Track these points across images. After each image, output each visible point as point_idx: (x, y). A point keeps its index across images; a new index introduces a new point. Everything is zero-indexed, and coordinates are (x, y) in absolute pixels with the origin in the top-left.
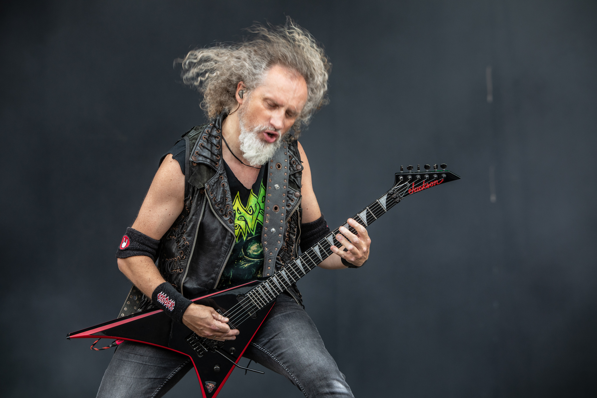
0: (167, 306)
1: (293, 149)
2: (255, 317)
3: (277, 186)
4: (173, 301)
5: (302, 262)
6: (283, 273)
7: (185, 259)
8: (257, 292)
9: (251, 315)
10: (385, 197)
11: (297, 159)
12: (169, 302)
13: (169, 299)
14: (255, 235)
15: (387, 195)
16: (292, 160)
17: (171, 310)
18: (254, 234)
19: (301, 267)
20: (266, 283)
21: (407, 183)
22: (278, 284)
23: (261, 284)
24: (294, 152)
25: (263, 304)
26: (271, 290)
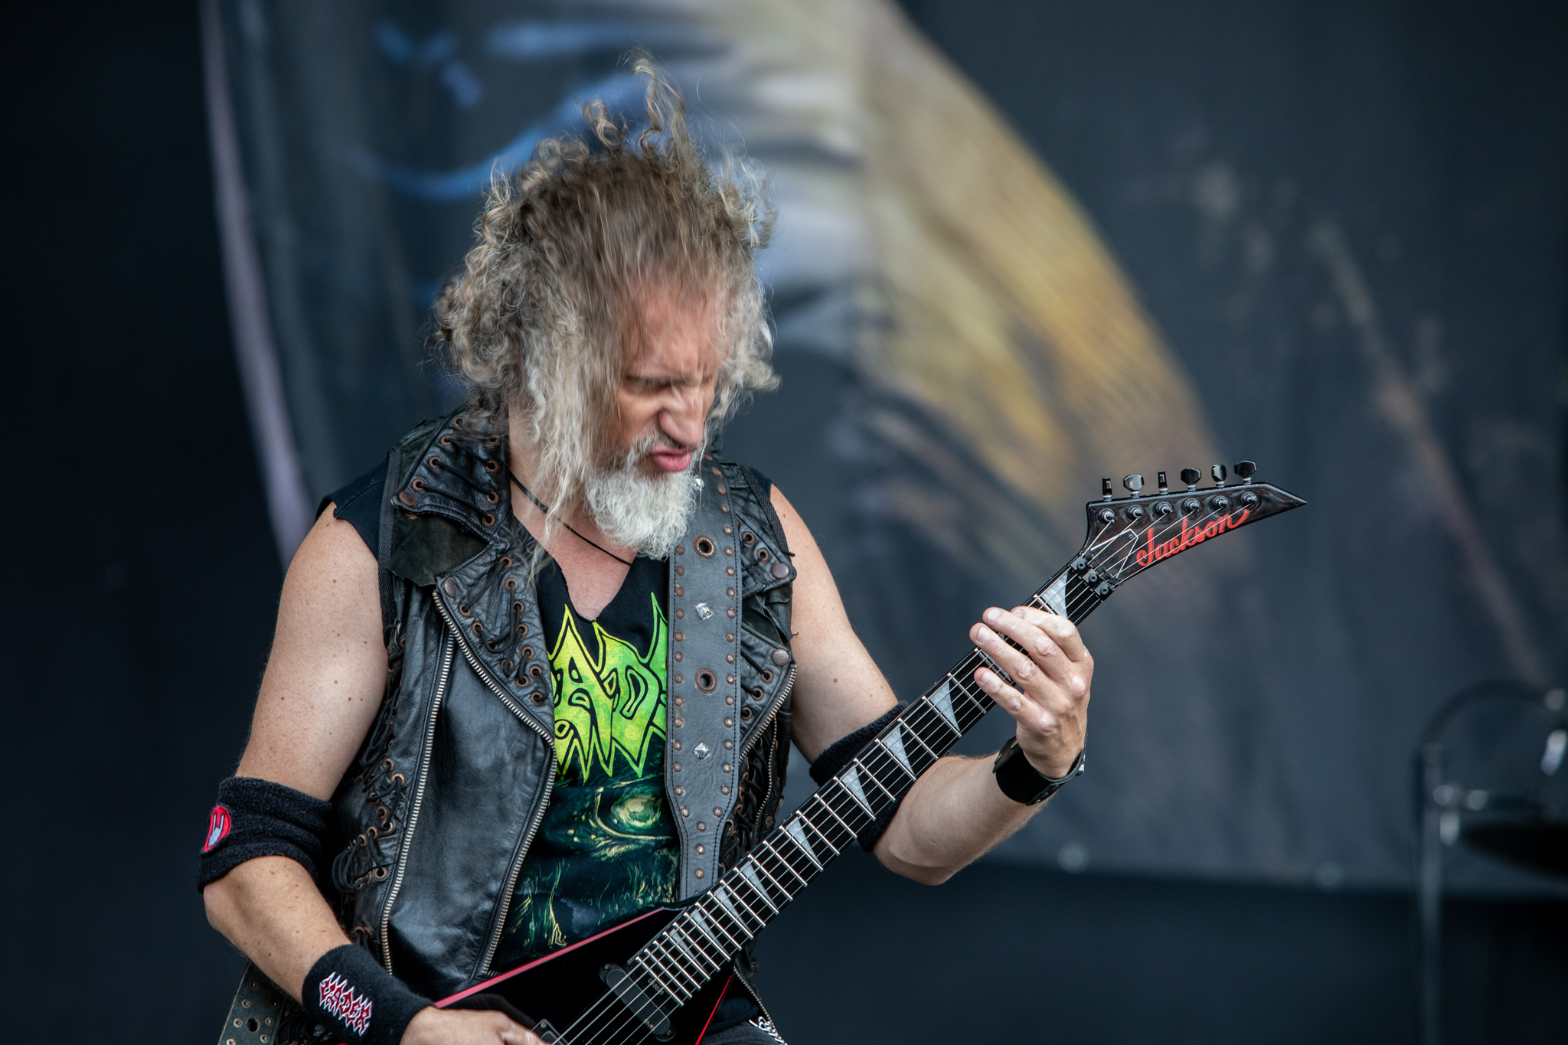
0: (349, 1019)
1: (760, 514)
2: (669, 1037)
3: (702, 608)
4: (365, 1002)
5: (807, 830)
6: (747, 873)
7: (393, 833)
8: (668, 945)
9: (653, 1028)
10: (1061, 583)
11: (774, 547)
12: (355, 1005)
13: (354, 994)
14: (643, 776)
15: (1066, 577)
16: (758, 547)
17: (361, 1033)
18: (640, 774)
19: (807, 845)
20: (695, 913)
21: (1130, 532)
22: (736, 913)
23: (678, 917)
24: (762, 524)
25: (689, 986)
26: (711, 934)
